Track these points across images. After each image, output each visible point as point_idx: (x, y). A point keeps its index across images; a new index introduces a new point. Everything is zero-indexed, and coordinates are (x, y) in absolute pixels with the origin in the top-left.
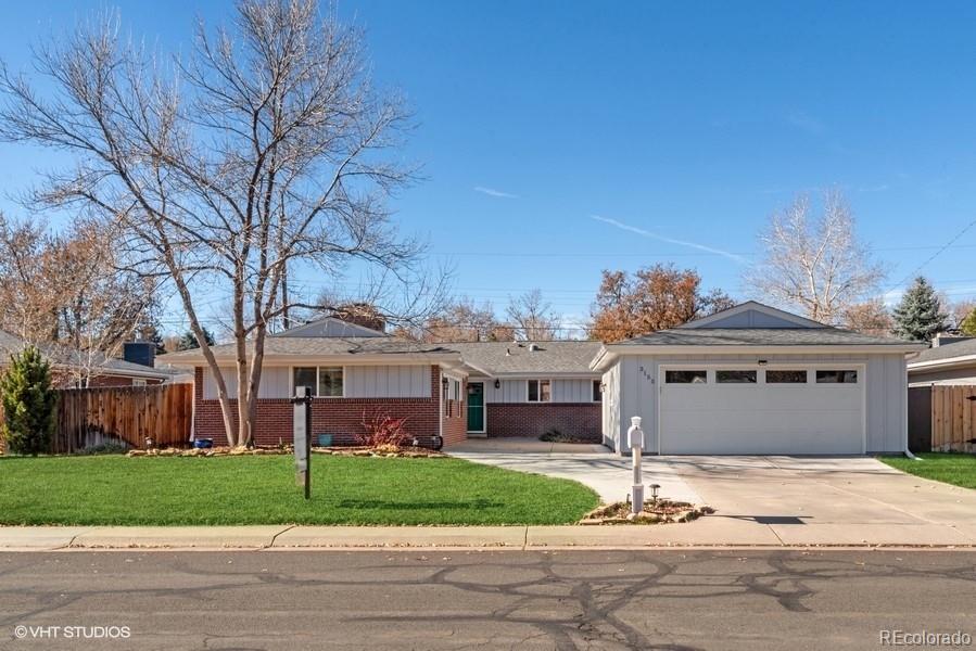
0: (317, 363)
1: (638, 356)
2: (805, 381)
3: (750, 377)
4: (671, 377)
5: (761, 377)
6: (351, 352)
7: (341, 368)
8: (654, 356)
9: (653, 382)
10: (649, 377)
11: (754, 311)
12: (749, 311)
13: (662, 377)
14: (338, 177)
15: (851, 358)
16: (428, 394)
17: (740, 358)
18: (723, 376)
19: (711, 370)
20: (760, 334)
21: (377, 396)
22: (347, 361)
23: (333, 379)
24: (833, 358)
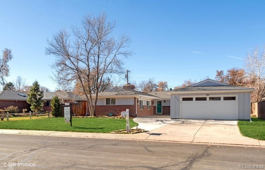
0: (111, 97)
1: (175, 94)
2: (220, 100)
3: (205, 99)
4: (184, 99)
5: (208, 99)
6: (116, 95)
7: (115, 98)
8: (179, 94)
9: (179, 101)
10: (178, 99)
11: (209, 81)
12: (208, 82)
13: (181, 99)
14: (115, 55)
15: (233, 93)
16: (133, 104)
17: (202, 94)
18: (197, 99)
19: (194, 97)
20: (209, 88)
21: (123, 105)
22: (116, 97)
23: (114, 100)
24: (228, 93)
